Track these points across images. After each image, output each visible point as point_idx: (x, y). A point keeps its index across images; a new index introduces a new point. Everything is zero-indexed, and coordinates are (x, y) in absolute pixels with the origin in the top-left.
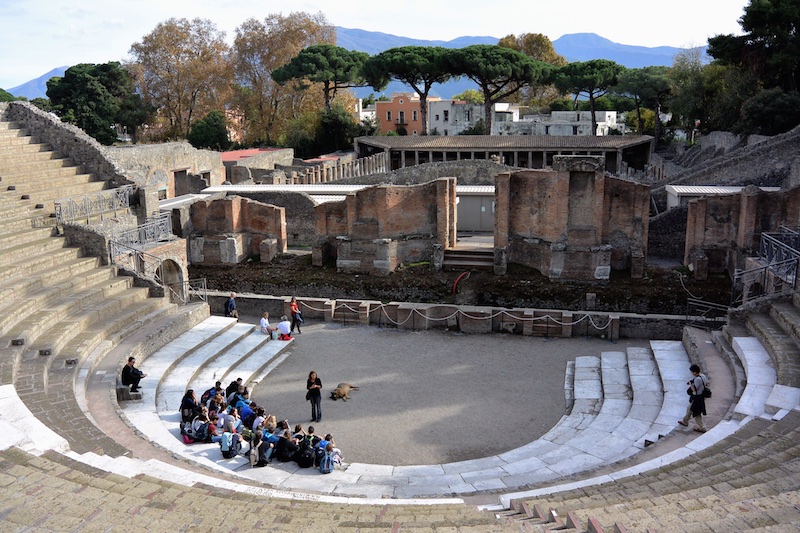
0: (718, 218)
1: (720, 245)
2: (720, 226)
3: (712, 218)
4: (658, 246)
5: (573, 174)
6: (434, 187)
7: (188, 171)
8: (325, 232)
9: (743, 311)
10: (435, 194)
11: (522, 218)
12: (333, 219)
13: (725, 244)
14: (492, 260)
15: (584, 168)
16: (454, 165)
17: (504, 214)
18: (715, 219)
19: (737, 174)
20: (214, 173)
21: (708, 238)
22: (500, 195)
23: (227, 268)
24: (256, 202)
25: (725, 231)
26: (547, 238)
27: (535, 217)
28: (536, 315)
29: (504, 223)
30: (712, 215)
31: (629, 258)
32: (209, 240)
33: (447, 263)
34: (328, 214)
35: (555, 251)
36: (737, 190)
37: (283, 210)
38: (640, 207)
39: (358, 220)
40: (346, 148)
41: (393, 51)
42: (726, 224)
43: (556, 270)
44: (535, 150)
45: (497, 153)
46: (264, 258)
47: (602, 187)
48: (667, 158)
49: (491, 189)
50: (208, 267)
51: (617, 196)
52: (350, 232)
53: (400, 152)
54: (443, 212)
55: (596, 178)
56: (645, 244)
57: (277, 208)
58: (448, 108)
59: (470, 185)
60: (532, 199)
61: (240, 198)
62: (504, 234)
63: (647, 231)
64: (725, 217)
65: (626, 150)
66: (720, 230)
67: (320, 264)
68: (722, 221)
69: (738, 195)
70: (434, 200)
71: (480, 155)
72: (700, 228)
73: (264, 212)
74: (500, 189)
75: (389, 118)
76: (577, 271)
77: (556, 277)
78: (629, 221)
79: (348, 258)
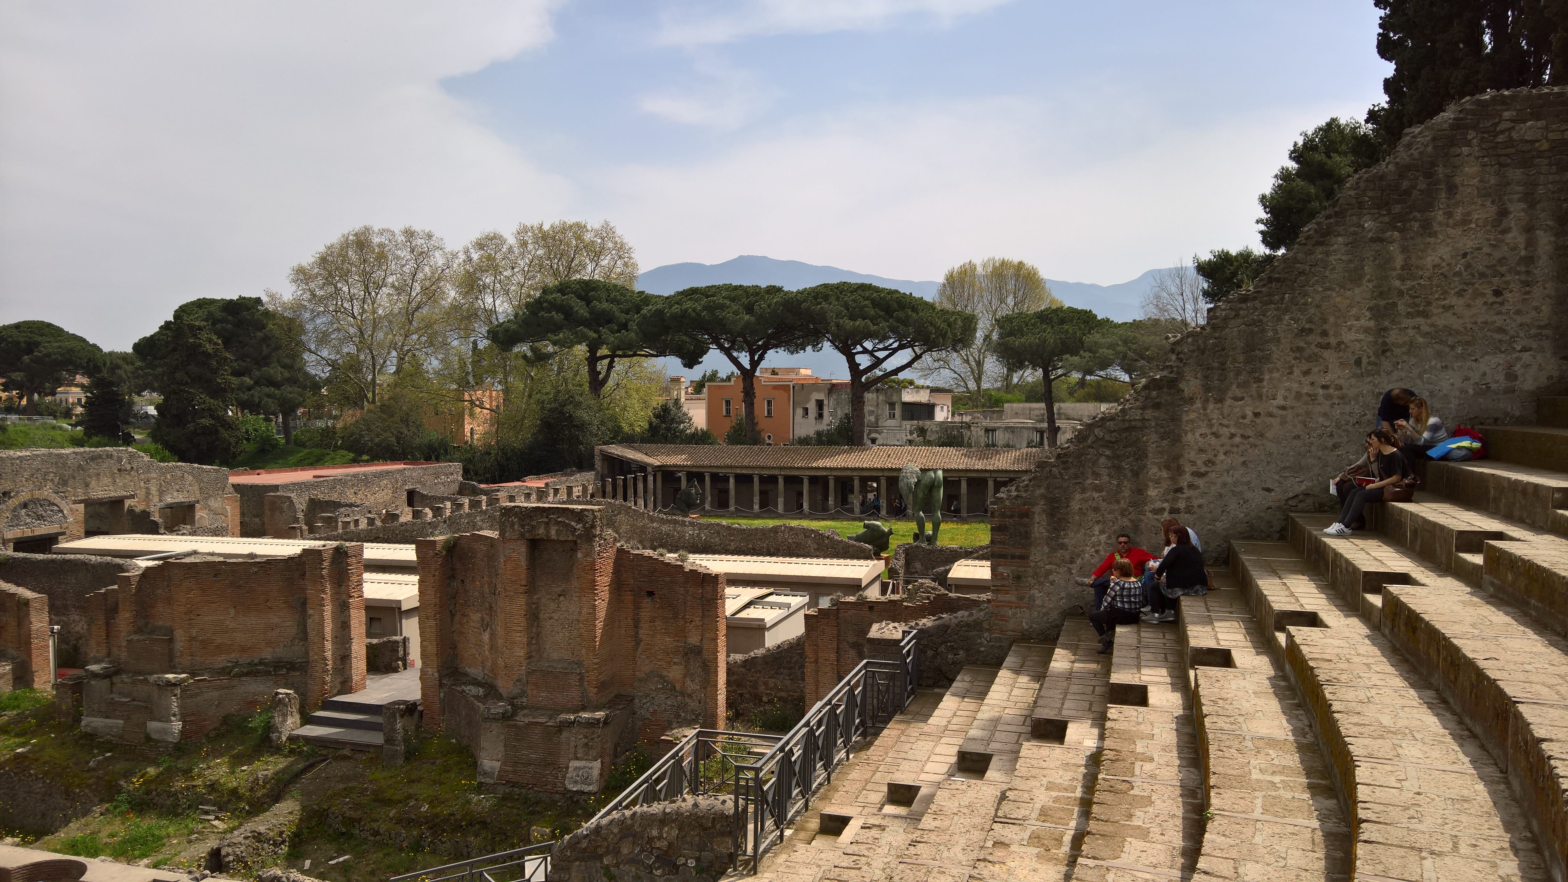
3: (852, 653)
5: (533, 544)
7: (128, 503)
8: (103, 651)
11: (472, 638)
15: (554, 532)
17: (429, 626)
20: (206, 505)
26: (500, 684)
27: (486, 637)
29: (429, 646)
30: (853, 646)
33: (302, 731)
35: (485, 720)
38: (697, 621)
43: (488, 764)
47: (594, 576)
51: (651, 594)
52: (124, 655)
53: (679, 472)
54: (317, 618)
55: (579, 556)
56: (714, 707)
57: (26, 596)
58: (821, 396)
60: (482, 597)
62: (431, 672)
72: (827, 675)
75: (728, 411)
76: (531, 769)
77: (488, 780)
78: (676, 651)
79: (101, 714)
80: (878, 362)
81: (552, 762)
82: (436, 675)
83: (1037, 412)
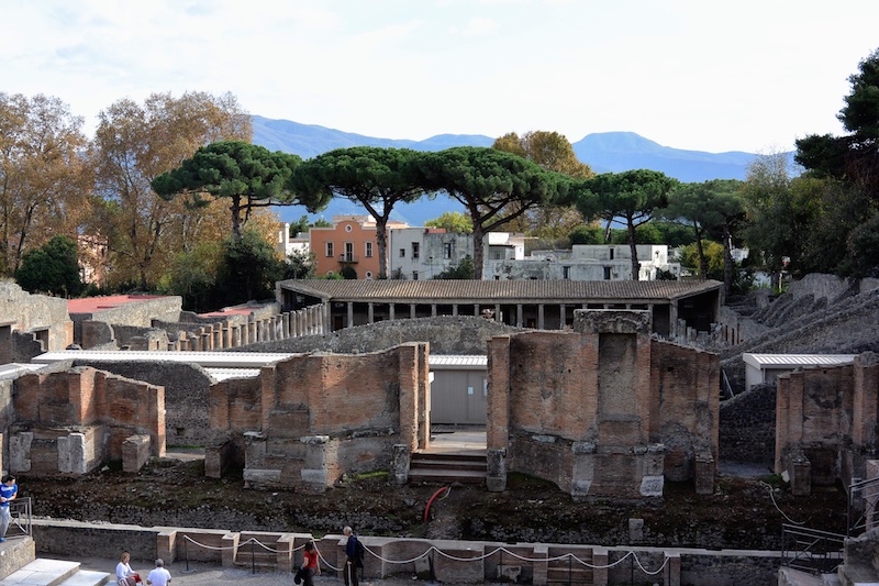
0: (823, 400)
1: (828, 442)
2: (826, 414)
3: (812, 401)
4: (735, 445)
5: (604, 337)
6: (396, 357)
7: (13, 328)
8: (225, 425)
9: (868, 541)
10: (397, 368)
11: (529, 405)
12: (240, 405)
13: (834, 440)
14: (483, 469)
15: (619, 329)
16: (425, 324)
17: (501, 397)
18: (818, 402)
19: (848, 337)
20: (55, 332)
21: (809, 431)
22: (495, 370)
23: (68, 480)
24: (119, 377)
25: (834, 420)
26: (567, 434)
27: (548, 403)
28: (551, 553)
29: (501, 411)
30: (813, 397)
31: (692, 462)
32: (40, 436)
33: (415, 473)
34: (233, 397)
35: (578, 453)
36: (848, 359)
37: (161, 390)
38: (706, 385)
39: (278, 406)
40: (264, 297)
41: (337, 154)
42: (834, 411)
43: (581, 483)
44: (548, 302)
45: (492, 307)
46: (128, 466)
47: (648, 356)
48: (743, 314)
49: (482, 361)
50: (37, 480)
51: (670, 369)
52: (265, 426)
53: (346, 304)
54: (409, 395)
55: (639, 342)
56: (715, 442)
57: (153, 387)
58: (419, 238)
59: (450, 353)
60: (544, 376)
61: (93, 370)
62: (502, 429)
63: (716, 422)
64: (832, 399)
65: (682, 302)
66: (826, 419)
67: (218, 475)
68: (827, 405)
69: (850, 366)
70: (396, 378)
71: (466, 310)
72: (796, 416)
73: (131, 393)
74: (495, 360)
75: (330, 252)
76: (614, 484)
77: (582, 494)
78: (689, 407)
79: (261, 466)
80: (494, 211)
81: (629, 479)
82: (506, 431)
83: (600, 253)
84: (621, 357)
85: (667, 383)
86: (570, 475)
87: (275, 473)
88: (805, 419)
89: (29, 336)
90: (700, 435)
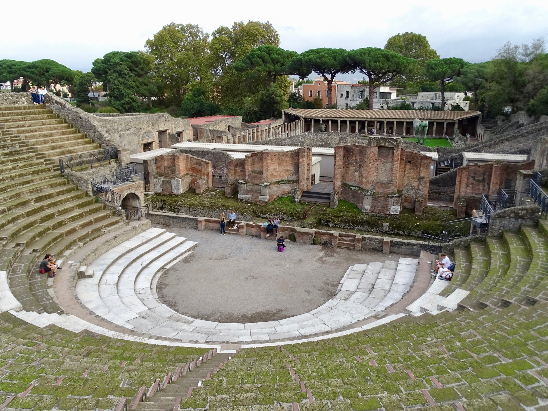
0: (476, 179)
1: (476, 196)
2: (478, 185)
3: (472, 179)
5: (380, 147)
6: (298, 152)
7: (168, 131)
8: (233, 177)
10: (298, 157)
11: (350, 174)
12: (239, 170)
13: (480, 196)
14: (329, 198)
15: (387, 145)
17: (339, 170)
18: (474, 179)
20: (185, 133)
21: (469, 191)
23: (176, 196)
24: (195, 157)
25: (481, 188)
26: (364, 187)
27: (357, 174)
29: (338, 176)
30: (472, 177)
31: (415, 201)
32: (165, 179)
33: (303, 198)
34: (236, 166)
35: (366, 195)
37: (210, 163)
38: (424, 170)
39: (252, 171)
40: (277, 116)
42: (481, 184)
43: (366, 207)
44: (398, 120)
46: (197, 192)
47: (399, 157)
50: (164, 195)
51: (409, 162)
52: (246, 178)
53: (311, 119)
54: (303, 168)
55: (395, 151)
56: (427, 193)
57: (207, 161)
58: (349, 89)
60: (356, 162)
61: (185, 154)
62: (339, 183)
63: (428, 185)
64: (481, 178)
65: (460, 122)
66: (477, 187)
67: (229, 196)
68: (479, 181)
70: (298, 161)
72: (463, 185)
73: (199, 163)
74: (336, 155)
75: (311, 95)
76: (379, 208)
77: (366, 211)
78: (416, 178)
79: (244, 194)
81: (386, 207)
82: (341, 184)
83: (430, 96)
84: (387, 156)
85: (407, 168)
86: (362, 204)
87: (250, 196)
88: (468, 186)
89: (174, 135)
90: (420, 190)
